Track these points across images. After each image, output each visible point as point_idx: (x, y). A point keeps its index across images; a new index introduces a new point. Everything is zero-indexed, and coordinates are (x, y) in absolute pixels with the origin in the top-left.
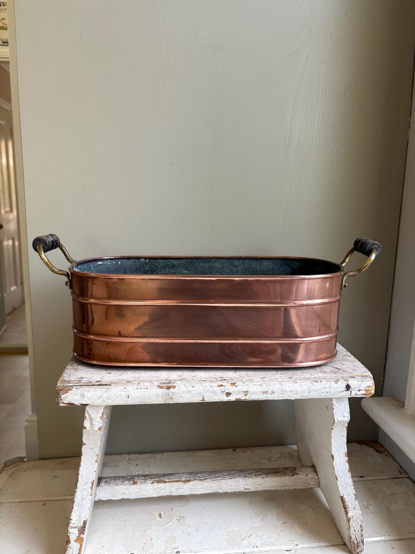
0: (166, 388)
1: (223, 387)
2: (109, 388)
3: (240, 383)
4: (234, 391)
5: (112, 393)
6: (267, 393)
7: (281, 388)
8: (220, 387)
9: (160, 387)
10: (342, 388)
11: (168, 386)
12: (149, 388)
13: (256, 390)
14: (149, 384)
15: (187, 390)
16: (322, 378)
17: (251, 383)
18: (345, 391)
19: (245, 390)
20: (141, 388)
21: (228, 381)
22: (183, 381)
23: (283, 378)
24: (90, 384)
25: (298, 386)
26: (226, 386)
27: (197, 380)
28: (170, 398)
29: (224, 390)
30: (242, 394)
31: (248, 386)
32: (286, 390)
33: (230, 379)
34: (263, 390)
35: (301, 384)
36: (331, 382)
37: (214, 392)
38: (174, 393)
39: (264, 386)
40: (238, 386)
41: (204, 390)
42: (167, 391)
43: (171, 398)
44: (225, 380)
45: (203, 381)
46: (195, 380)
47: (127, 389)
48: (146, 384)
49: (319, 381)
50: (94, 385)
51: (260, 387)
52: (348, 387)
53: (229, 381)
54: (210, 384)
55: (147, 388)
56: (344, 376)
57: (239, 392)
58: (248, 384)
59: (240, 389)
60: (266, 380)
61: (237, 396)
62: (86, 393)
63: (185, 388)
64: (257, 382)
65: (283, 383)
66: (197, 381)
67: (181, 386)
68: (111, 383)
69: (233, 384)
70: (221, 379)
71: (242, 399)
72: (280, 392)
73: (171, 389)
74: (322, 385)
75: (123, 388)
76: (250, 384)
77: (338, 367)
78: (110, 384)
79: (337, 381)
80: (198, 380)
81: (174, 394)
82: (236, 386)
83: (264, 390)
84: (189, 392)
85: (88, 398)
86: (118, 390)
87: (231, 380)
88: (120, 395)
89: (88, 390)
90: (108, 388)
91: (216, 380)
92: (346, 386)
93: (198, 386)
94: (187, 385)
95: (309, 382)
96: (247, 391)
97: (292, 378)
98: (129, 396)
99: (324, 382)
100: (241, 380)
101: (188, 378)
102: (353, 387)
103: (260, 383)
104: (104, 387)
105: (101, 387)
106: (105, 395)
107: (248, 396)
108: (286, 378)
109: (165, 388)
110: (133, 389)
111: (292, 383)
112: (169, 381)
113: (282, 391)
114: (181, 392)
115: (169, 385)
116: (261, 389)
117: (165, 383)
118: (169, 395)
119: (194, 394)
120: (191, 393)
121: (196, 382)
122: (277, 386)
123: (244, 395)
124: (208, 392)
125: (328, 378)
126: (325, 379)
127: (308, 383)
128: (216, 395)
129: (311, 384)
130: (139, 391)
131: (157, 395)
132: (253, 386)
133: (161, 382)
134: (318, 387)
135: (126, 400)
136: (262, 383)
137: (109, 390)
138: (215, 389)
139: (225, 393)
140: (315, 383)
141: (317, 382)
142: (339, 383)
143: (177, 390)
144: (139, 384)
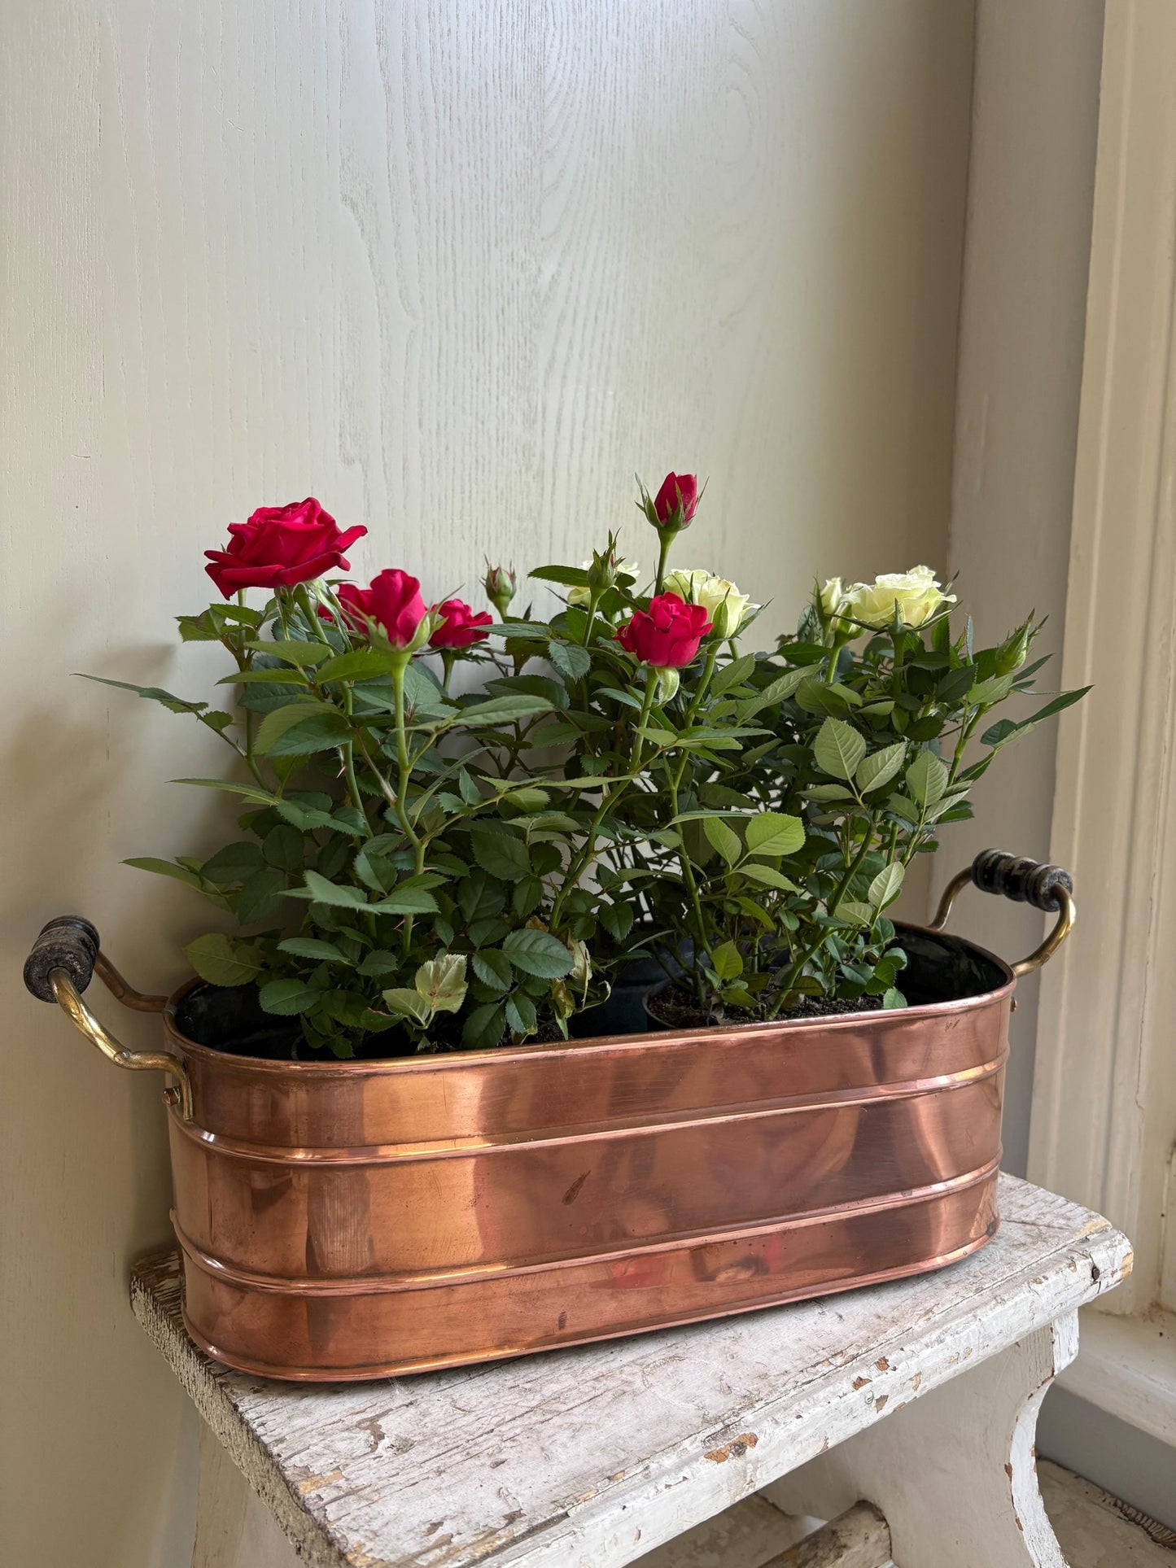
0: (733, 1451)
1: (866, 1387)
2: (569, 1529)
3: (896, 1355)
4: (892, 1387)
5: (589, 1545)
6: (959, 1357)
7: (982, 1330)
8: (862, 1389)
9: (719, 1457)
10: (1085, 1278)
11: (735, 1445)
12: (690, 1474)
13: (937, 1359)
14: (675, 1459)
15: (789, 1436)
16: (1036, 1265)
17: (919, 1341)
18: (1091, 1283)
19: (915, 1371)
20: (667, 1486)
21: (863, 1356)
22: (756, 1406)
23: (966, 1296)
24: (499, 1543)
25: (1012, 1311)
26: (871, 1377)
27: (787, 1388)
28: (750, 1479)
29: (870, 1395)
30: (909, 1389)
31: (917, 1357)
33: (863, 1350)
34: (948, 1354)
35: (1014, 1300)
36: (1065, 1273)
37: (849, 1412)
38: (758, 1462)
39: (949, 1339)
40: (895, 1366)
41: (827, 1414)
42: (738, 1461)
44: (853, 1357)
45: (805, 1387)
46: (783, 1389)
47: (630, 1509)
48: (668, 1462)
49: (1042, 1279)
50: (514, 1541)
51: (941, 1346)
52: (1095, 1273)
54: (831, 1388)
55: (685, 1478)
57: (902, 1385)
58: (913, 1348)
59: (902, 1374)
61: (899, 1397)
63: (783, 1432)
64: (928, 1336)
65: (979, 1314)
66: (793, 1392)
67: (768, 1427)
68: (563, 1507)
69: (883, 1364)
70: (840, 1359)
71: (908, 1401)
73: (749, 1452)
74: (1052, 1286)
75: (616, 1509)
76: (918, 1347)
77: (1025, 1219)
78: (561, 1511)
79: (1072, 1264)
80: (790, 1386)
82: (895, 1369)
83: (951, 1355)
84: (793, 1438)
86: (607, 1523)
87: (867, 1352)
88: (613, 1542)
91: (832, 1367)
92: (1093, 1273)
93: (807, 1406)
94: (779, 1417)
95: (1023, 1288)
96: (920, 1374)
97: (982, 1289)
98: (639, 1532)
99: (1053, 1276)
100: (890, 1341)
101: (758, 1390)
102: (1102, 1270)
103: (935, 1335)
104: (554, 1529)
105: (545, 1534)
107: (920, 1386)
108: (972, 1294)
109: (731, 1455)
110: (648, 1498)
111: (995, 1306)
112: (719, 1426)
114: (775, 1448)
115: (732, 1438)
116: (945, 1351)
117: (715, 1437)
118: (744, 1477)
119: (804, 1441)
120: (799, 1439)
121: (791, 1394)
122: (973, 1328)
123: (913, 1388)
125: (1045, 1260)
126: (1047, 1267)
127: (1025, 1293)
129: (1030, 1294)
130: (665, 1501)
131: (716, 1490)
132: (927, 1352)
133: (702, 1437)
134: (1046, 1296)
136: (938, 1332)
137: (581, 1537)
138: (851, 1401)
139: (874, 1404)
142: (1078, 1267)
143: (764, 1448)
144: (647, 1472)
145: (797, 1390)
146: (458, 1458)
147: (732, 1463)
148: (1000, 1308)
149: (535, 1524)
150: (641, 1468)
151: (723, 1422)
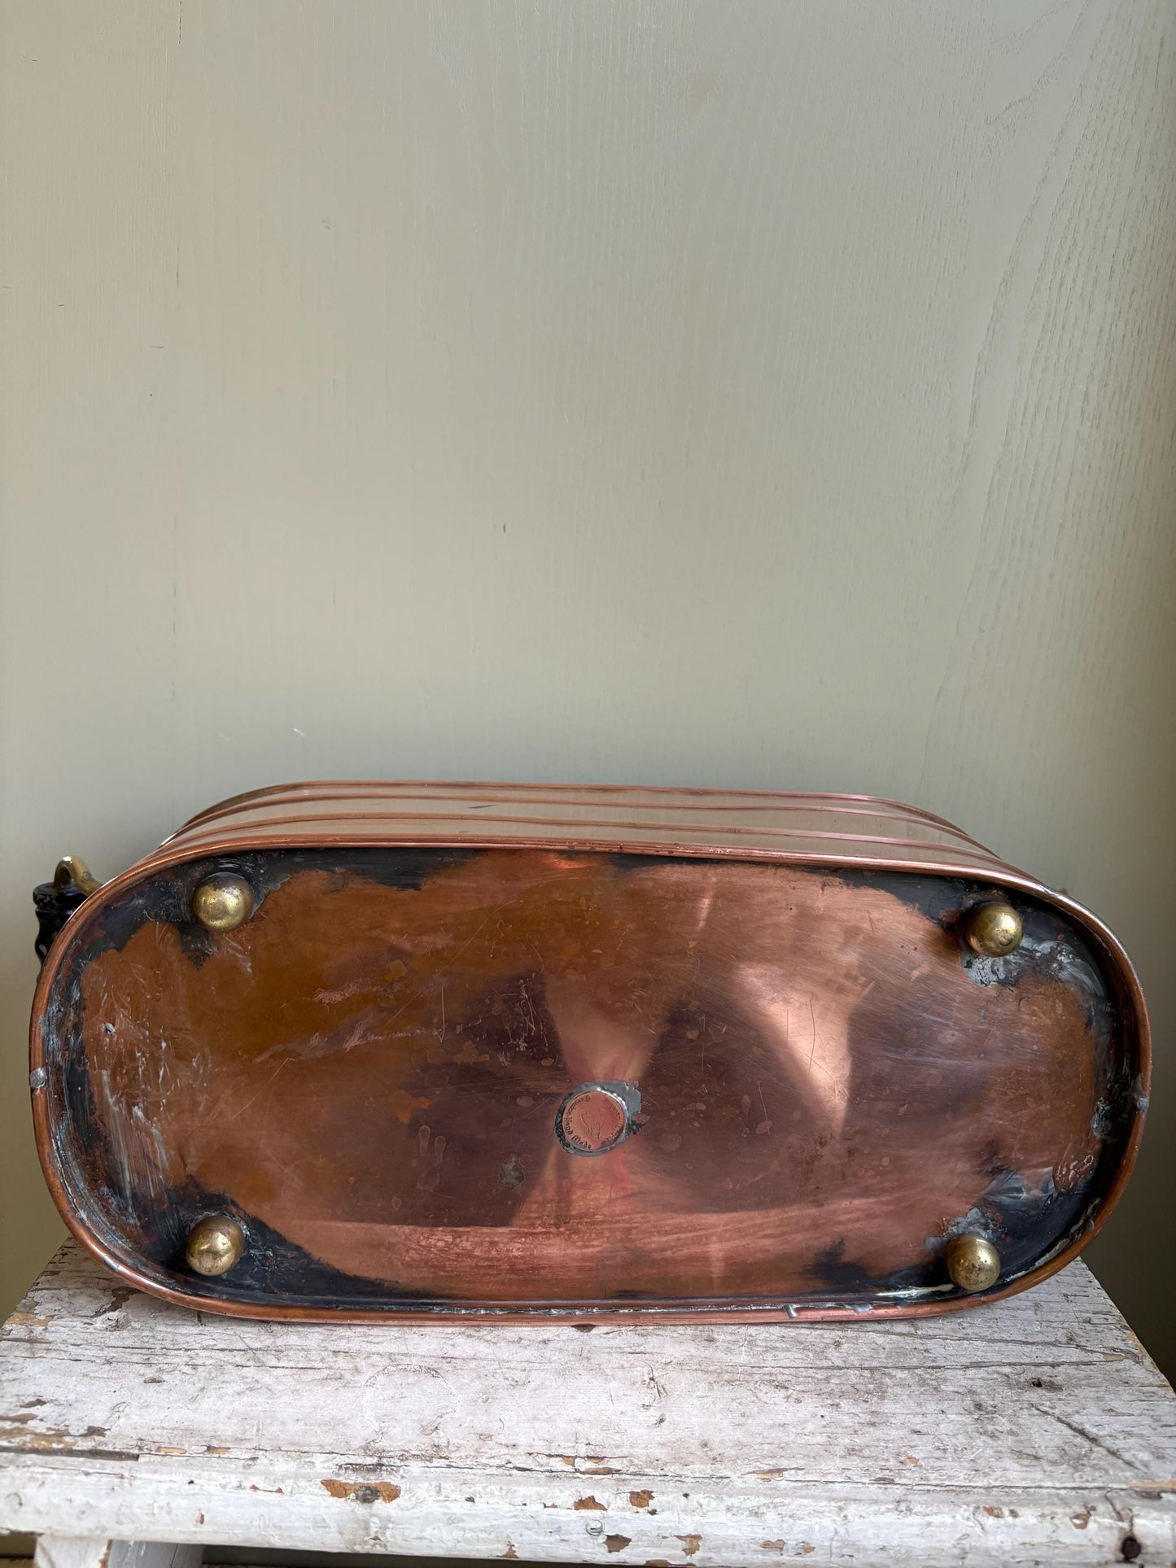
0: (360, 1493)
1: (597, 1513)
2: (126, 1474)
3: (670, 1498)
4: (642, 1533)
5: (134, 1497)
6: (781, 1549)
7: (842, 1531)
8: (583, 1512)
9: (336, 1489)
10: (1104, 1550)
11: (368, 1488)
12: (289, 1489)
13: (737, 1533)
14: (292, 1466)
15: (445, 1514)
16: (1020, 1491)
17: (719, 1498)
18: (1118, 1562)
19: (690, 1530)
20: (254, 1488)
21: (623, 1476)
22: (436, 1462)
23: (855, 1478)
24: (55, 1446)
25: (916, 1530)
26: (609, 1505)
27: (492, 1462)
28: (373, 1535)
29: (599, 1525)
30: (676, 1548)
31: (704, 1515)
32: (865, 1543)
33: (632, 1469)
34: (763, 1535)
35: (928, 1519)
36: (1057, 1523)
37: (558, 1530)
38: (390, 1521)
39: (771, 1517)
40: (658, 1510)
41: (515, 1516)
42: (361, 1509)
43: (376, 1538)
44: (609, 1471)
45: (515, 1472)
46: (484, 1461)
47: (198, 1487)
48: (282, 1466)
49: (1006, 1511)
50: (70, 1452)
51: (752, 1520)
52: (1130, 1548)
53: (628, 1476)
54: (542, 1490)
55: (280, 1491)
56: (1116, 1486)
57: (664, 1537)
58: (704, 1502)
59: (666, 1525)
60: (783, 1484)
61: (653, 1550)
62: (30, 1491)
63: (437, 1504)
64: (742, 1498)
65: (852, 1510)
66: (493, 1471)
67: (424, 1490)
68: (140, 1448)
69: (641, 1499)
70: (590, 1465)
71: (672, 1563)
72: (837, 1548)
73: (379, 1505)
74: (1018, 1529)
75: (180, 1479)
76: (714, 1504)
77: (1089, 1428)
78: (136, 1452)
79: (1083, 1519)
80: (498, 1462)
81: (390, 1526)
82: (653, 1512)
83: (768, 1538)
84: (452, 1520)
85: (39, 1513)
86: (163, 1487)
87: (635, 1474)
88: (166, 1509)
89: (39, 1476)
90: (122, 1477)
91: (570, 1468)
92: (1123, 1543)
93: (492, 1495)
94: (447, 1487)
95: (962, 1510)
96: (698, 1537)
97: (892, 1482)
98: (203, 1516)
99: (1028, 1516)
100: (679, 1478)
101: (458, 1448)
102: (1151, 1550)
103: (753, 1502)
104: (110, 1463)
105: (98, 1463)
106: (107, 1504)
107: (698, 1555)
108: (866, 1480)
109: (352, 1496)
110: (224, 1487)
111: (888, 1510)
112: (375, 1460)
113: (845, 1543)
114: (418, 1518)
115: (373, 1480)
116: (757, 1529)
117: (356, 1468)
118: (367, 1528)
119: (471, 1529)
120: (461, 1525)
121: (488, 1471)
122: (827, 1522)
123: (684, 1550)
124: (530, 1530)
125: (1044, 1491)
126: (1035, 1502)
127: (959, 1517)
128: (565, 1543)
129: (970, 1523)
130: (244, 1501)
131: (320, 1524)
132: (724, 1517)
133: (342, 1460)
134: (999, 1538)
135: (193, 1529)
136: (763, 1500)
137: (126, 1485)
138: (562, 1519)
139: (602, 1539)
140: (990, 1521)
141: (998, 1516)
142: (1092, 1526)
143: (402, 1510)
144: (250, 1462)
145: (501, 1470)
146: (136, 1358)
147: (348, 1507)
148: (892, 1517)
149: (100, 1448)
150: (248, 1456)
151: (380, 1458)
